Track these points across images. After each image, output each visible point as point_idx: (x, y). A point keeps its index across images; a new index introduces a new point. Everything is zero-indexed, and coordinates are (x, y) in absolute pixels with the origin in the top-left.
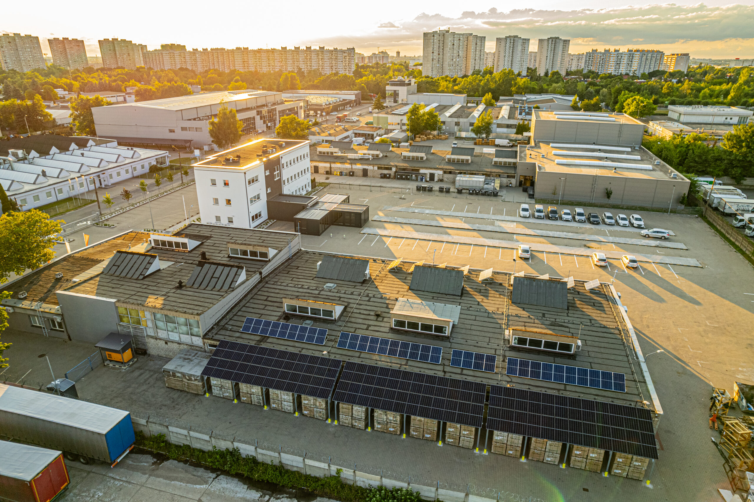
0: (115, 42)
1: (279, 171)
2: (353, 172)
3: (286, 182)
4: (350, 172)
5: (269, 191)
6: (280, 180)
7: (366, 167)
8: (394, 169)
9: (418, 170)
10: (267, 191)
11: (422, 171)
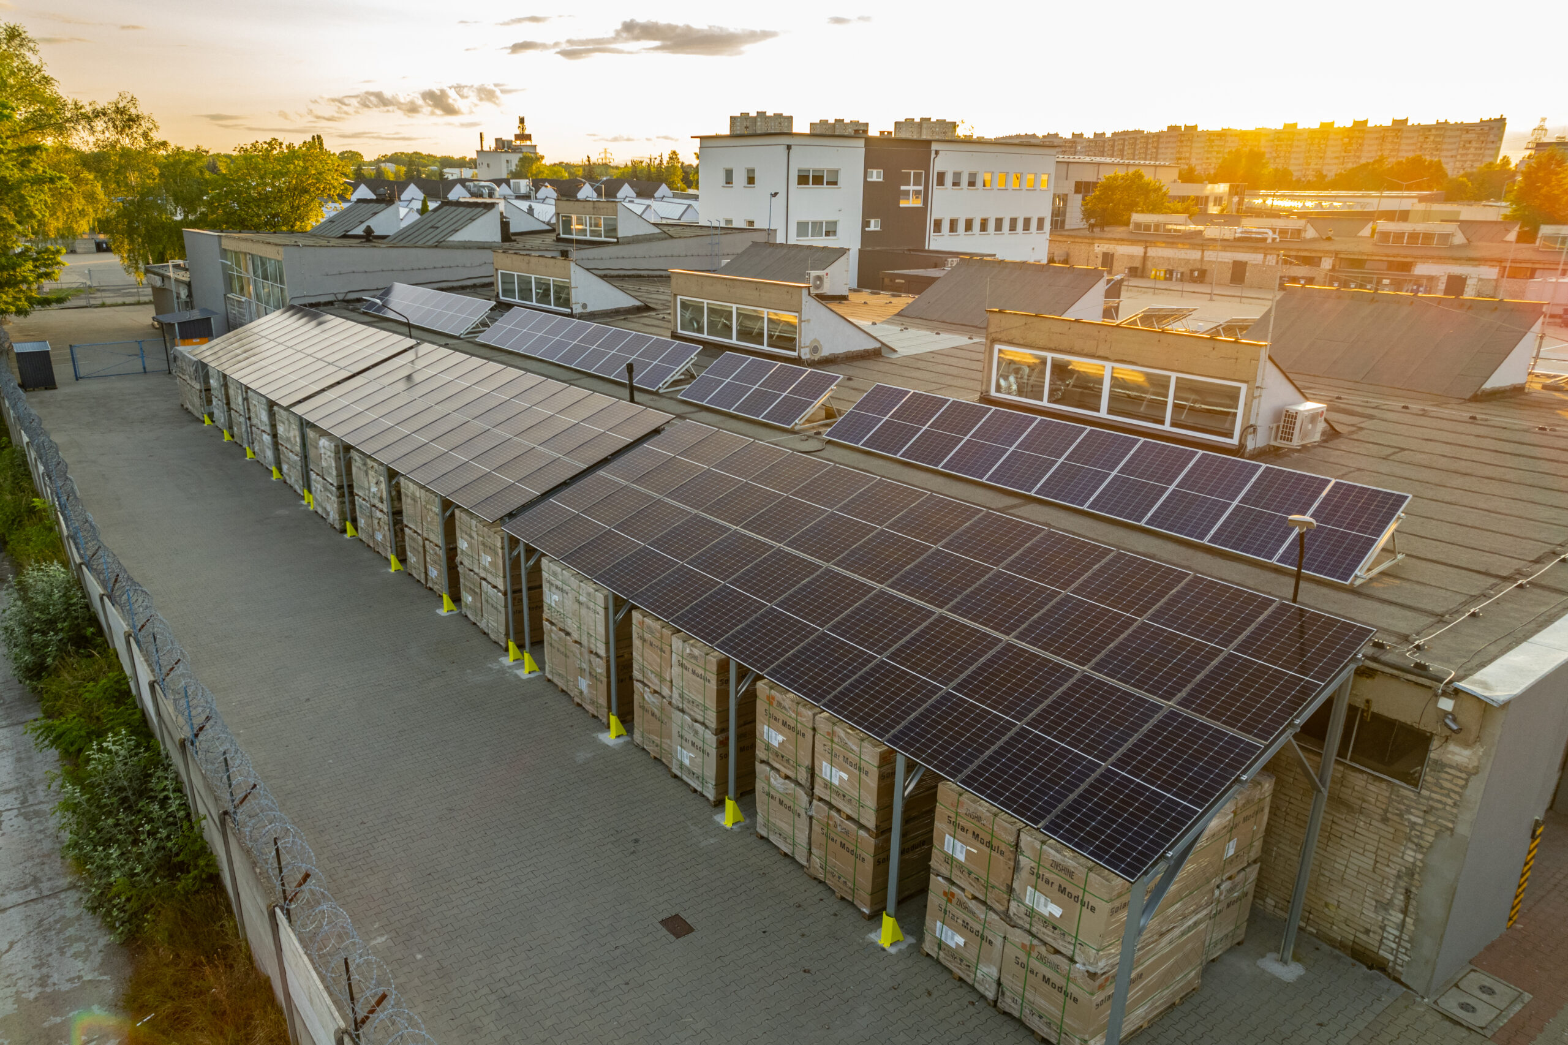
0: (925, 125)
1: (921, 188)
2: (1203, 273)
3: (946, 226)
4: (1192, 271)
5: (874, 226)
6: (921, 214)
7: (1241, 256)
8: (1327, 264)
9: (1406, 267)
10: (866, 224)
11: (1421, 269)
